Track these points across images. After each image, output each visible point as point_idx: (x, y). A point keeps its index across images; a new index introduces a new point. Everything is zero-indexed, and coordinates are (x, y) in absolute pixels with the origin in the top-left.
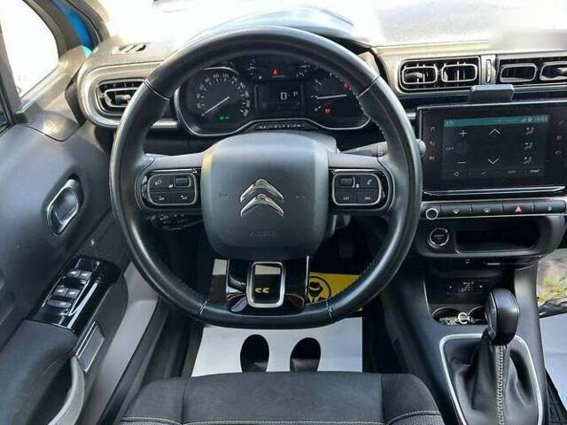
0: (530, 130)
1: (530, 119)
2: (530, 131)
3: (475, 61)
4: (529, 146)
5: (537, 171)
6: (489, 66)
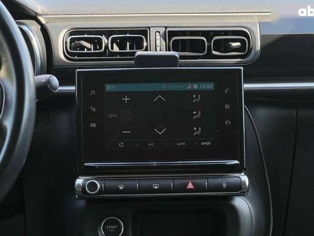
0: (197, 97)
1: (195, 86)
2: (197, 99)
3: (144, 32)
4: (197, 114)
5: (209, 144)
6: (158, 37)
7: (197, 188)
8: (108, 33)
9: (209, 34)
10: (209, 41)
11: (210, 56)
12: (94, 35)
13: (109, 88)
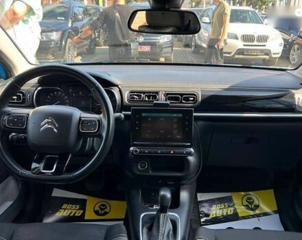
0: (175, 119)
1: (175, 115)
3: (157, 93)
6: (162, 95)
7: (174, 153)
8: (144, 93)
9: (181, 95)
10: (181, 97)
11: (181, 102)
12: (139, 93)
13: (143, 114)
